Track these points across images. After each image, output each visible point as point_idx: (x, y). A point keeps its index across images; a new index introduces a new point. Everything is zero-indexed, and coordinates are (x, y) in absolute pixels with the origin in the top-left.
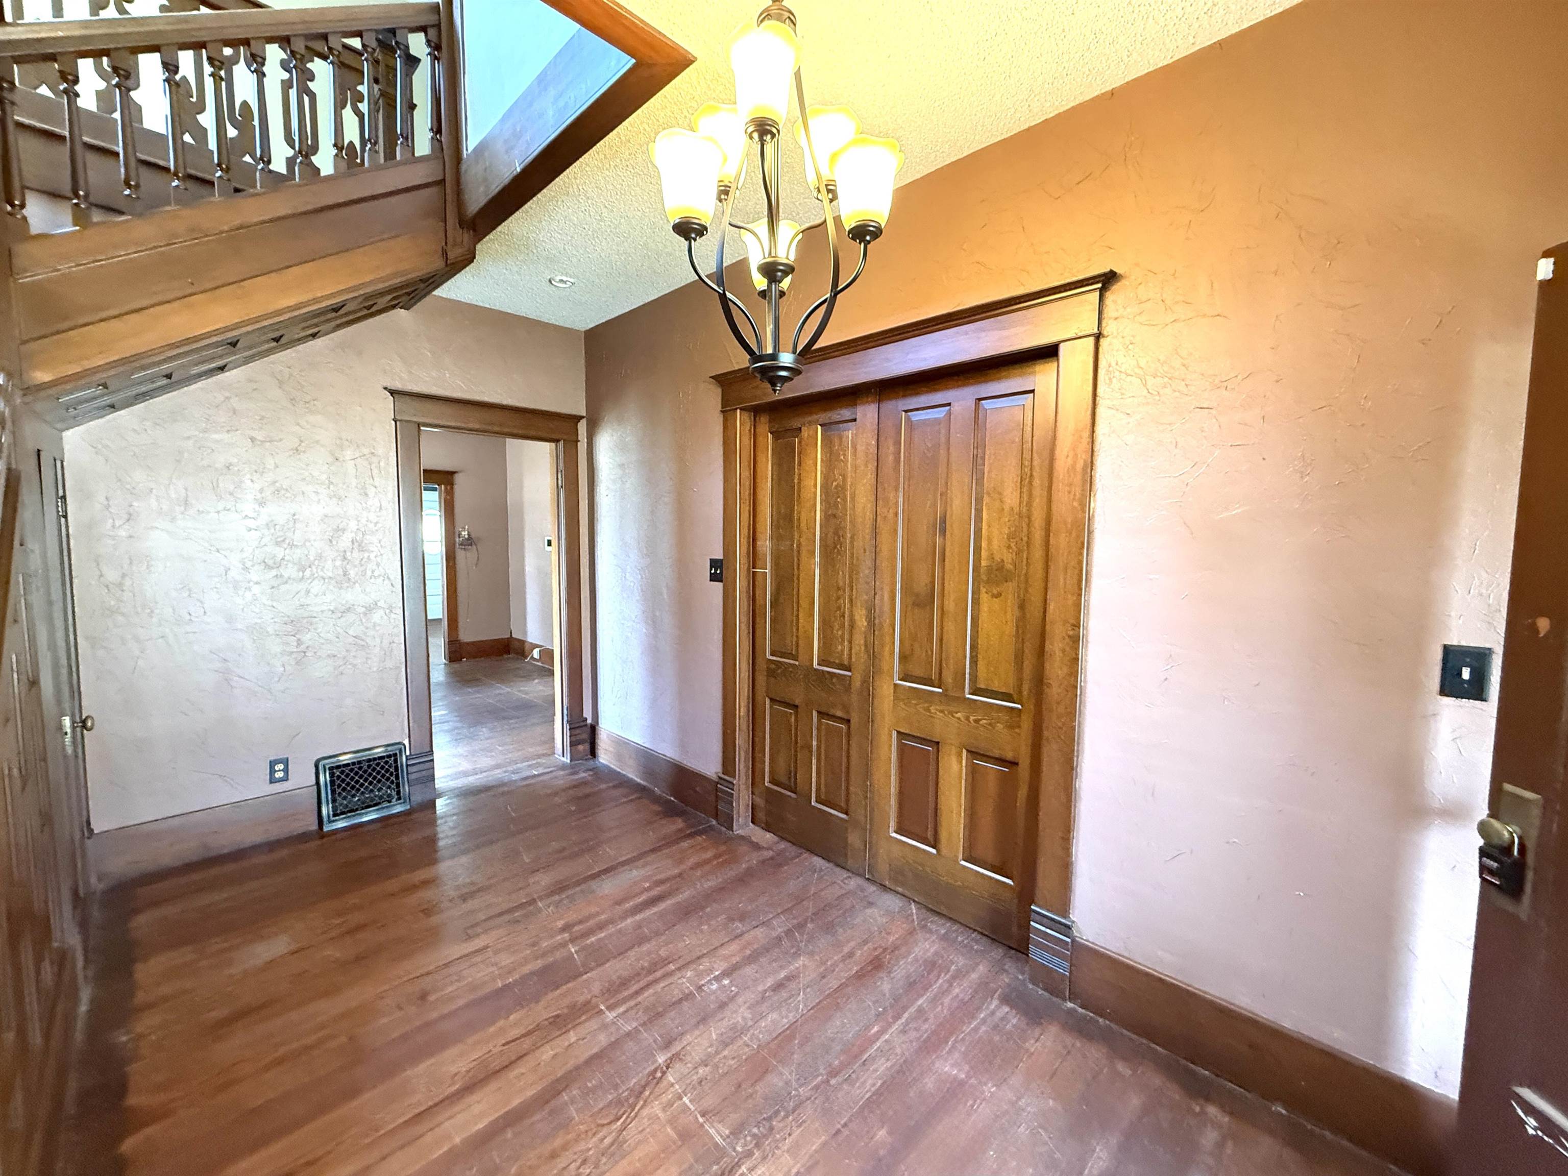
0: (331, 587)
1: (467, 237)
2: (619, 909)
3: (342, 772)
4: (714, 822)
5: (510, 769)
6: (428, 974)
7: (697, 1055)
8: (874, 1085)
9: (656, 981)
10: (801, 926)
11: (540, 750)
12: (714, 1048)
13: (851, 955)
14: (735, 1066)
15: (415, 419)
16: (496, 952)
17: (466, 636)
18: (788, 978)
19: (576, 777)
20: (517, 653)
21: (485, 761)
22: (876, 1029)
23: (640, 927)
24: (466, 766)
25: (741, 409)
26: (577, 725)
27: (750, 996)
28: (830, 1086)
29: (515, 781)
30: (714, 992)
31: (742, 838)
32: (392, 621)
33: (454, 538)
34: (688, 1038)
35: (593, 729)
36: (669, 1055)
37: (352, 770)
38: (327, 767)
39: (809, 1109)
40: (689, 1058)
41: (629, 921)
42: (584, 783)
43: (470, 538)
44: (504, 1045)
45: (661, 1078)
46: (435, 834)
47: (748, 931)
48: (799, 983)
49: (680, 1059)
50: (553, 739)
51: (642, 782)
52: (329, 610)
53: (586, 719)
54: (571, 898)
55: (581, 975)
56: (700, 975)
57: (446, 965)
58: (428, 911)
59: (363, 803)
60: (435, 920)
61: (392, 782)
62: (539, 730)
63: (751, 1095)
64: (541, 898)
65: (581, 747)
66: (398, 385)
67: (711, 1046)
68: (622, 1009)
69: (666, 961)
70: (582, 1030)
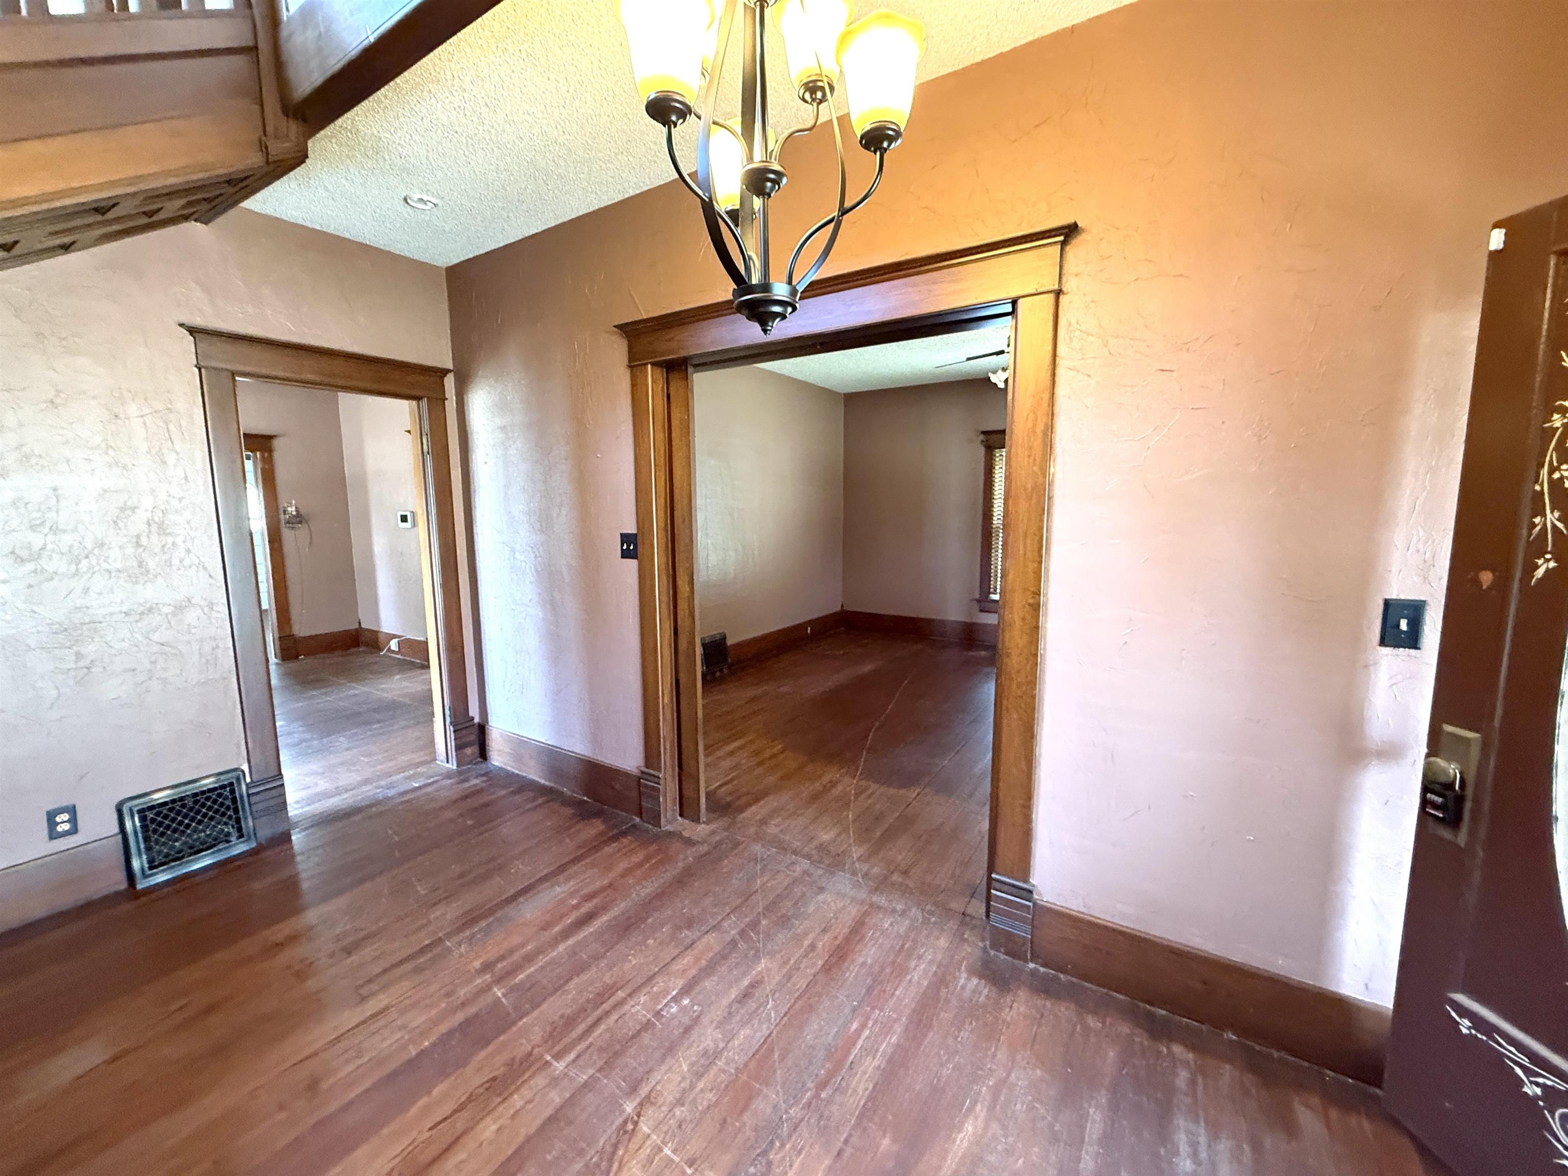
0: (122, 582)
1: (293, 128)
2: (547, 935)
3: (158, 814)
4: (637, 820)
5: (383, 783)
6: (315, 1054)
7: (669, 1094)
8: (867, 1089)
9: (607, 1013)
10: (754, 925)
11: (417, 757)
12: (688, 1082)
13: (813, 947)
14: (714, 1099)
15: (229, 367)
16: (403, 1012)
17: (302, 628)
18: (754, 985)
19: (467, 785)
20: (367, 644)
21: (348, 778)
22: (855, 1026)
23: (575, 953)
24: (323, 785)
25: (653, 364)
26: (464, 726)
27: (717, 1013)
28: (821, 1100)
29: (392, 798)
30: (674, 1017)
31: (670, 834)
32: (214, 621)
33: (278, 514)
34: (657, 1076)
35: (482, 729)
36: (638, 1100)
37: (171, 810)
38: (135, 809)
39: (804, 1130)
40: (661, 1100)
41: (561, 948)
42: (476, 792)
43: (299, 515)
44: (431, 1129)
45: (634, 1130)
46: (297, 874)
47: (699, 938)
48: (765, 988)
49: (652, 1103)
50: (432, 742)
51: (547, 783)
52: (121, 612)
53: (473, 719)
54: (487, 931)
55: (514, 1023)
56: (656, 998)
57: (338, 1039)
58: (302, 973)
59: (191, 848)
60: (312, 984)
61: (230, 817)
62: (413, 733)
63: (740, 1129)
64: (449, 935)
65: (469, 751)
66: (198, 321)
67: (684, 1078)
68: (572, 1056)
69: (612, 989)
70: (526, 1092)
